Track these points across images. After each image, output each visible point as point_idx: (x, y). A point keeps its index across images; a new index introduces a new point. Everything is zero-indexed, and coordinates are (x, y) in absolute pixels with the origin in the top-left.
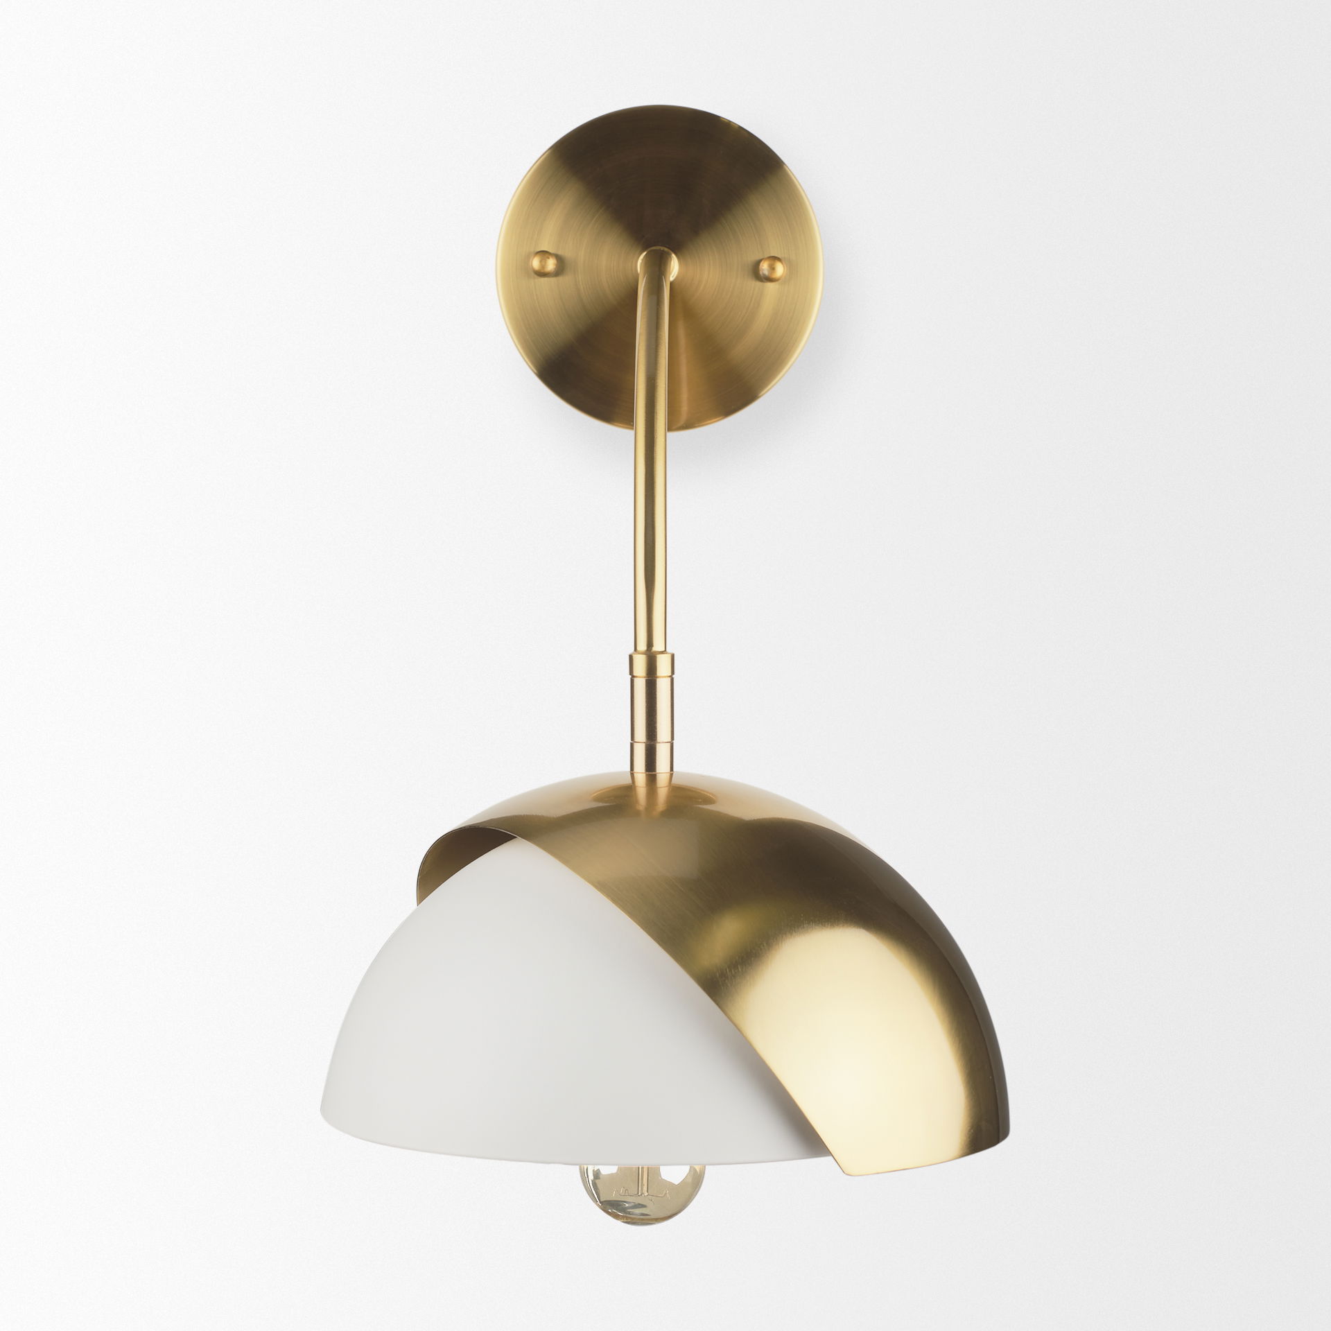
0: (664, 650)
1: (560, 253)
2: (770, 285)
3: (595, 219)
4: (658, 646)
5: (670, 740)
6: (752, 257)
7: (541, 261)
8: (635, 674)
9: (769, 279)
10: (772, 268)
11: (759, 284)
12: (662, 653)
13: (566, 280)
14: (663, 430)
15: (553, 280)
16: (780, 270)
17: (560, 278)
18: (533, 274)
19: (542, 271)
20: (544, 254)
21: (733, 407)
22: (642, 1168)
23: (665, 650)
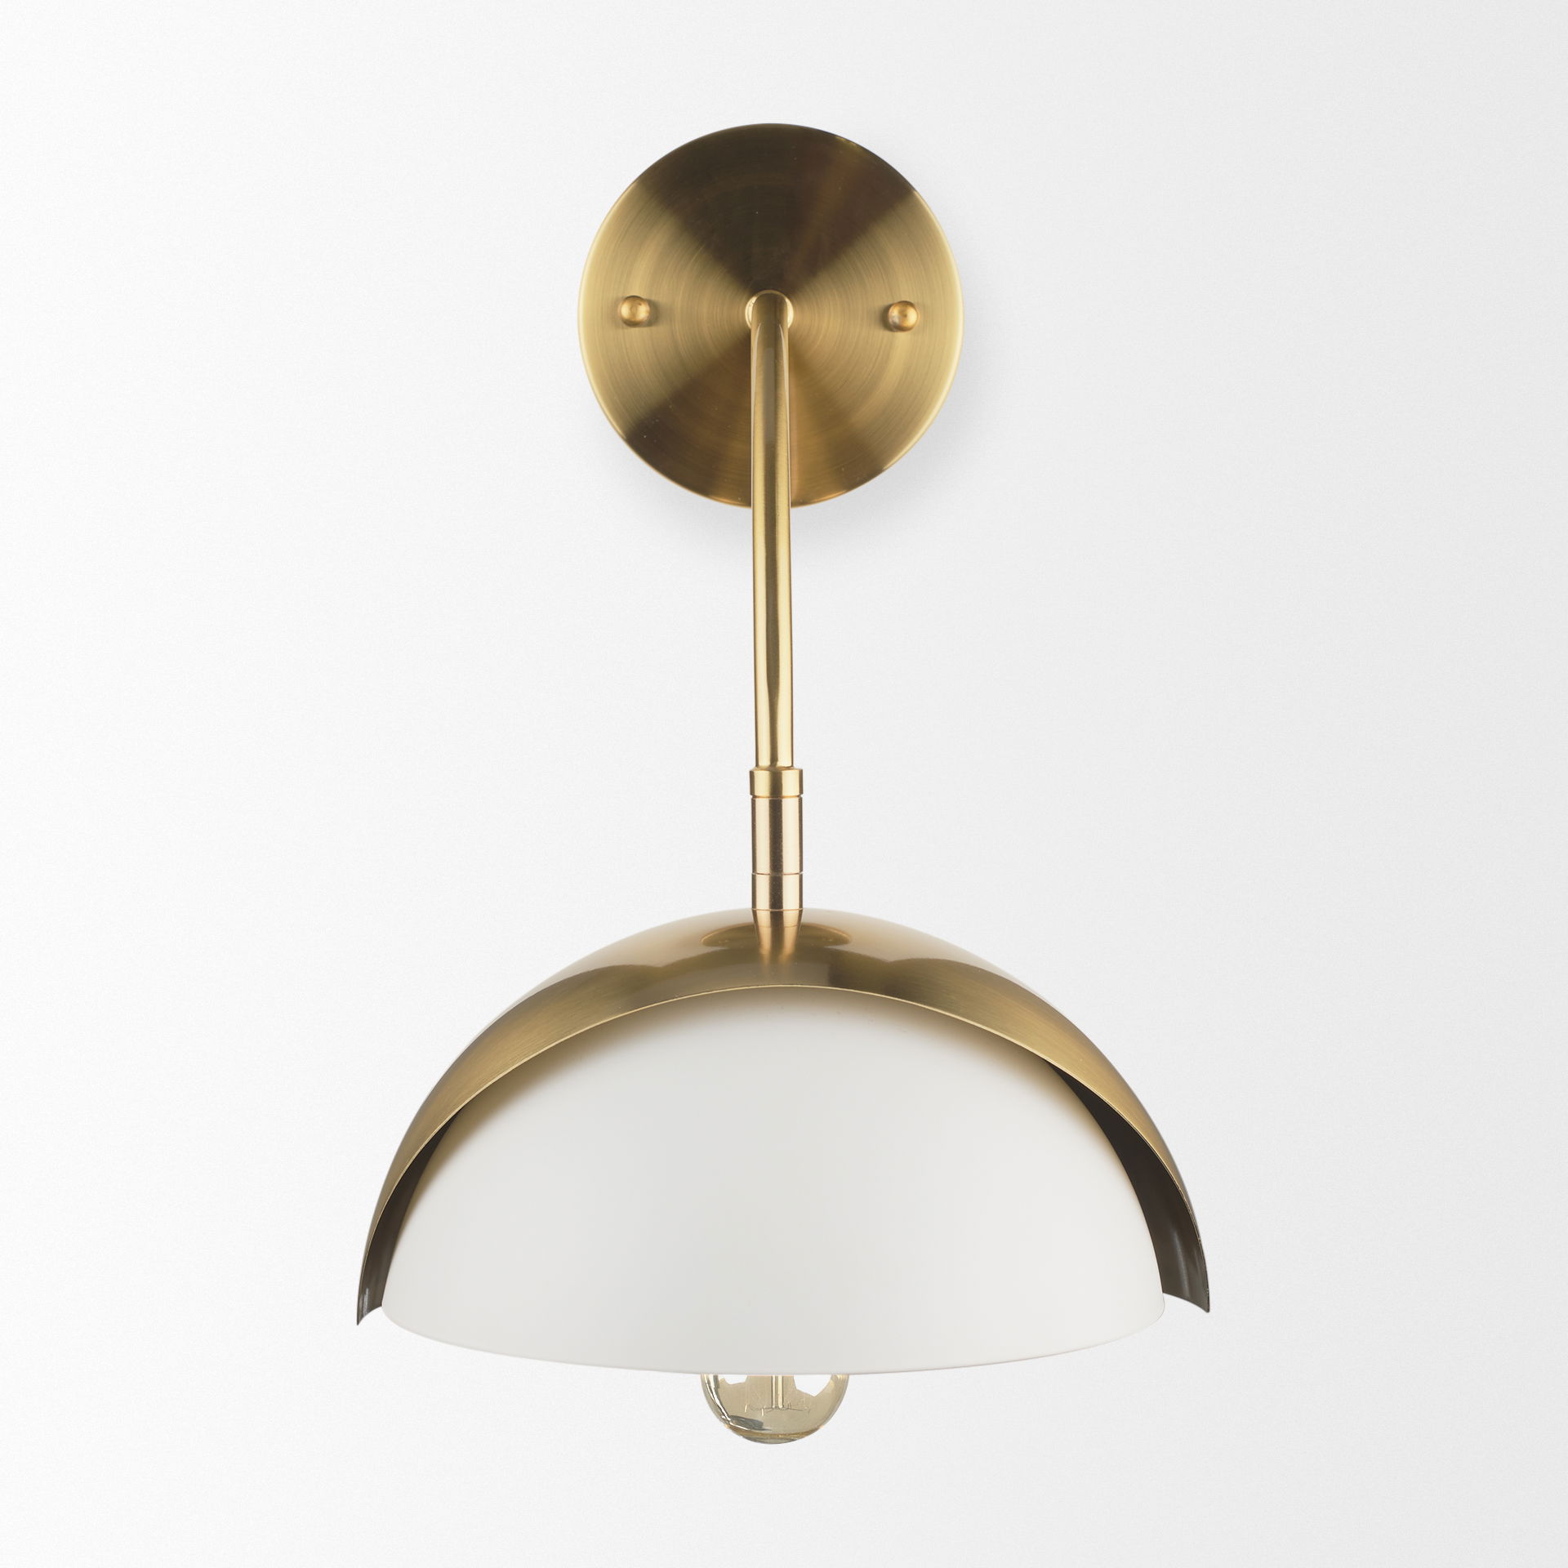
0: (790, 765)
1: (653, 298)
2: (900, 335)
3: (694, 258)
4: (784, 761)
5: (798, 871)
6: (879, 303)
7: (631, 309)
8: (756, 794)
9: (900, 328)
10: (904, 315)
11: (888, 333)
12: (788, 768)
13: (661, 330)
14: (786, 506)
15: (645, 330)
16: (913, 316)
17: (654, 328)
18: (621, 322)
19: (633, 320)
20: (634, 299)
21: (858, 479)
22: (777, 1378)
23: (792, 766)
